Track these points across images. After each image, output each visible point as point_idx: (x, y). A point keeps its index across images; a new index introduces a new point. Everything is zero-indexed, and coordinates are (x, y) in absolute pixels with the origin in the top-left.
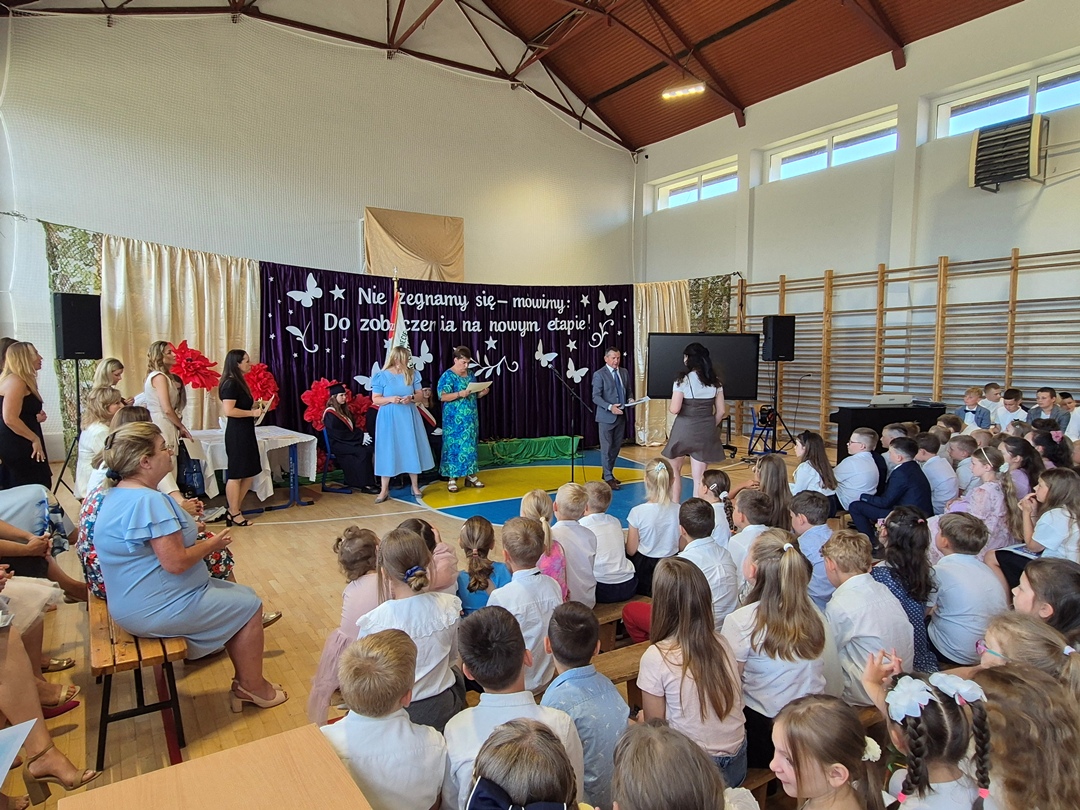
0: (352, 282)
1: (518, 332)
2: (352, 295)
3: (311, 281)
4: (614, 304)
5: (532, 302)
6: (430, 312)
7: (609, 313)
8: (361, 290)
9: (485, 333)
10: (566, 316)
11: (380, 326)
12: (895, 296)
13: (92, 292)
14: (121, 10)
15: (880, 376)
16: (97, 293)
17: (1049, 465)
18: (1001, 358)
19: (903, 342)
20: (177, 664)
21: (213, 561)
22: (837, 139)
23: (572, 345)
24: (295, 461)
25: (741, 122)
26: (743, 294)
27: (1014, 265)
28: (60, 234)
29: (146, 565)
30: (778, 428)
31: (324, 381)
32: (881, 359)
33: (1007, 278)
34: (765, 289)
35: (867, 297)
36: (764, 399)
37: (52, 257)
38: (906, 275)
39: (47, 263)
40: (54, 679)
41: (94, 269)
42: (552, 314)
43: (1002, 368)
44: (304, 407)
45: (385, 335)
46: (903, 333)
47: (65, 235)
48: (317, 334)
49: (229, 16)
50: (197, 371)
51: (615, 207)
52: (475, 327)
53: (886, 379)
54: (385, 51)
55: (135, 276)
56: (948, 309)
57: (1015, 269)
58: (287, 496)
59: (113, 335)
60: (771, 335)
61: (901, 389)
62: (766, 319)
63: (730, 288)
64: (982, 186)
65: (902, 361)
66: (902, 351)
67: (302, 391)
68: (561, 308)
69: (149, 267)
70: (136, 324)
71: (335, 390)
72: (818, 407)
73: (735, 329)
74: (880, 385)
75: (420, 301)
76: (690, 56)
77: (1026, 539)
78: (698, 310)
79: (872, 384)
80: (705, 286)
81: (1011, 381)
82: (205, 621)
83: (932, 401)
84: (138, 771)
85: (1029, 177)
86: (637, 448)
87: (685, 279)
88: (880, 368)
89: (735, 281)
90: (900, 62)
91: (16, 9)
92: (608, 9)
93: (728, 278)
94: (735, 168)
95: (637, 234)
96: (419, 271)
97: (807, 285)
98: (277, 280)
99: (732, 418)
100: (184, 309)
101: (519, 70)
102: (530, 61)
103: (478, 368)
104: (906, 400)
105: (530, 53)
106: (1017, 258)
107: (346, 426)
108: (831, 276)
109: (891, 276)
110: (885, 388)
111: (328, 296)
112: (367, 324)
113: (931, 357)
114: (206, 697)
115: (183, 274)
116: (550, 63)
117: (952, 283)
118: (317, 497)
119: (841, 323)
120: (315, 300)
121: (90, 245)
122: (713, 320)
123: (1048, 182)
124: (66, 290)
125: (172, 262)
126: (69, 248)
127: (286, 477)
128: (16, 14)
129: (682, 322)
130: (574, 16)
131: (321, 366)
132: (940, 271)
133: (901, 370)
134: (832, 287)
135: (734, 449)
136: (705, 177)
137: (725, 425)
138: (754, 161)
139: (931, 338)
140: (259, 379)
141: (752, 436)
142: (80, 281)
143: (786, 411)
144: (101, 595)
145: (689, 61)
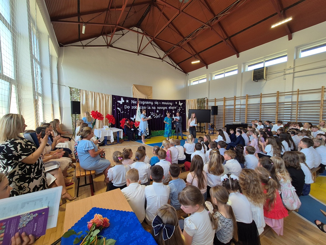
0: (130, 99)
1: (163, 109)
2: (130, 102)
3: (122, 99)
4: (182, 104)
5: (166, 103)
6: (145, 105)
7: (181, 105)
8: (132, 101)
9: (156, 109)
10: (172, 106)
11: (136, 108)
12: (238, 102)
13: (79, 101)
14: (86, 46)
15: (235, 118)
16: (80, 101)
17: (268, 136)
18: (259, 115)
19: (239, 111)
20: (93, 176)
21: (101, 155)
22: (226, 71)
23: (174, 112)
24: (118, 134)
25: (207, 68)
26: (208, 102)
27: (261, 96)
28: (73, 89)
29: (87, 155)
30: (214, 128)
31: (124, 119)
32: (235, 115)
33: (259, 99)
34: (212, 101)
35: (232, 102)
36: (212, 123)
37: (71, 94)
38: (240, 98)
39: (70, 95)
40: (69, 178)
41: (79, 96)
42: (170, 105)
43: (259, 117)
44: (120, 124)
45: (136, 109)
46: (239, 109)
47: (74, 90)
48: (123, 109)
49: (107, 47)
50: (99, 117)
51: (182, 84)
52: (154, 108)
53: (236, 119)
54: (137, 54)
55: (87, 98)
56: (248, 105)
57: (261, 97)
58: (117, 141)
59: (83, 109)
60: (213, 110)
61: (239, 121)
62: (212, 107)
63: (205, 100)
64: (254, 81)
65: (239, 115)
66: (239, 113)
67: (120, 120)
68: (171, 104)
69: (90, 96)
70: (87, 107)
71: (127, 120)
72: (222, 124)
73: (206, 109)
74: (235, 120)
75: (144, 103)
76: (197, 55)
77: (263, 151)
78: (198, 105)
79: (233, 120)
80: (200, 100)
81: (261, 119)
82: (99, 167)
83: (245, 123)
84: (85, 197)
85: (263, 79)
86: (187, 132)
87: (196, 98)
88: (235, 116)
89: (206, 99)
90: (238, 56)
91: (65, 45)
92: (181, 46)
93: (205, 98)
94: (206, 77)
95: (187, 90)
96: (143, 97)
97: (220, 100)
98: (115, 99)
99: (205, 126)
100: (97, 104)
101: (163, 58)
102: (166, 56)
103: (155, 116)
104: (240, 123)
105: (166, 54)
106: (261, 95)
107: (128, 128)
108: (225, 98)
109: (237, 98)
110: (236, 120)
111: (125, 102)
112: (133, 107)
113: (245, 114)
114: (99, 182)
115: (97, 97)
116: (170, 56)
117: (248, 100)
118: (123, 142)
119: (227, 107)
120: (123, 103)
121: (79, 92)
122: (201, 107)
123: (267, 80)
124: (74, 100)
125: (94, 95)
126: (74, 92)
127: (117, 138)
128: (65, 46)
129: (196, 107)
130: (174, 47)
131: (124, 116)
132: (246, 97)
133: (239, 117)
134: (225, 100)
135: (206, 133)
136: (200, 79)
137: (204, 128)
138: (210, 75)
139: (245, 111)
140: (111, 118)
141: (209, 130)
142: (76, 98)
143: (216, 125)
144: (78, 162)
145: (196, 56)
